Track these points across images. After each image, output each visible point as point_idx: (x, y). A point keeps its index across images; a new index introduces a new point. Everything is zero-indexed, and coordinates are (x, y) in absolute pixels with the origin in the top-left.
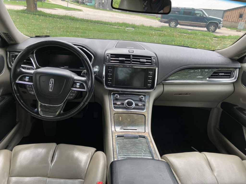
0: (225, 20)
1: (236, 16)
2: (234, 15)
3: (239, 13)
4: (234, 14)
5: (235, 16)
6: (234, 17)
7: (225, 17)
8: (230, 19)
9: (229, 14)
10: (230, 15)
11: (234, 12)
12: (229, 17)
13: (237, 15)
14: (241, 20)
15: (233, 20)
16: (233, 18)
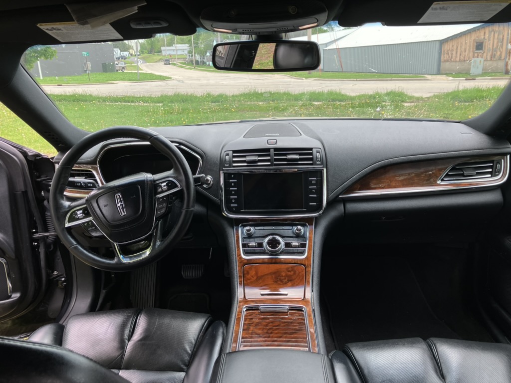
0: (445, 58)
1: (468, 48)
2: (463, 47)
3: (474, 40)
4: (464, 43)
5: (465, 49)
6: (465, 51)
7: (444, 54)
8: (456, 57)
9: (453, 46)
10: (455, 47)
11: (463, 40)
12: (454, 53)
13: (470, 46)
14: (480, 54)
15: (462, 58)
16: (463, 54)
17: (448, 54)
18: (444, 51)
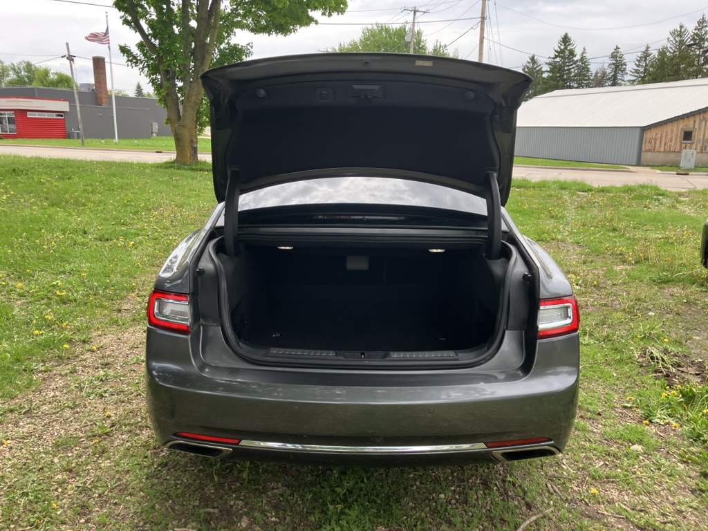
0: (647, 148)
1: (674, 138)
2: (669, 136)
3: (682, 129)
4: (669, 132)
5: (671, 139)
6: (671, 141)
7: (646, 143)
8: (660, 147)
9: (656, 134)
10: (659, 136)
11: (669, 128)
12: (658, 142)
13: (677, 135)
14: (688, 145)
15: (667, 148)
16: (668, 144)
17: (650, 143)
18: (646, 140)
